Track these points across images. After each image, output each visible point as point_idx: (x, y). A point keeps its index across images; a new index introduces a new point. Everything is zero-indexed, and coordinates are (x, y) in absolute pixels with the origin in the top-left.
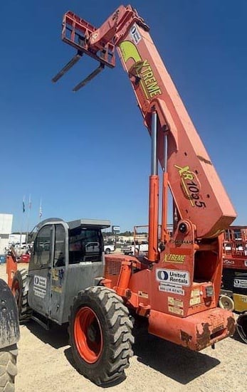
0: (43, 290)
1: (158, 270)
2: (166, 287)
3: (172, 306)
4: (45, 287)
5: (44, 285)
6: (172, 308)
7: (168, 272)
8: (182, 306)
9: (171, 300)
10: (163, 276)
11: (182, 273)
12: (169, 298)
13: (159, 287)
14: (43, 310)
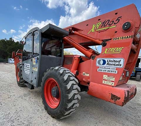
0: (28, 71)
1: (98, 60)
2: (103, 69)
3: (105, 80)
4: (29, 69)
5: (29, 68)
6: (105, 81)
7: (106, 60)
8: (114, 80)
9: (105, 77)
10: (102, 62)
11: (118, 60)
12: (104, 76)
13: (98, 69)
14: (29, 80)
